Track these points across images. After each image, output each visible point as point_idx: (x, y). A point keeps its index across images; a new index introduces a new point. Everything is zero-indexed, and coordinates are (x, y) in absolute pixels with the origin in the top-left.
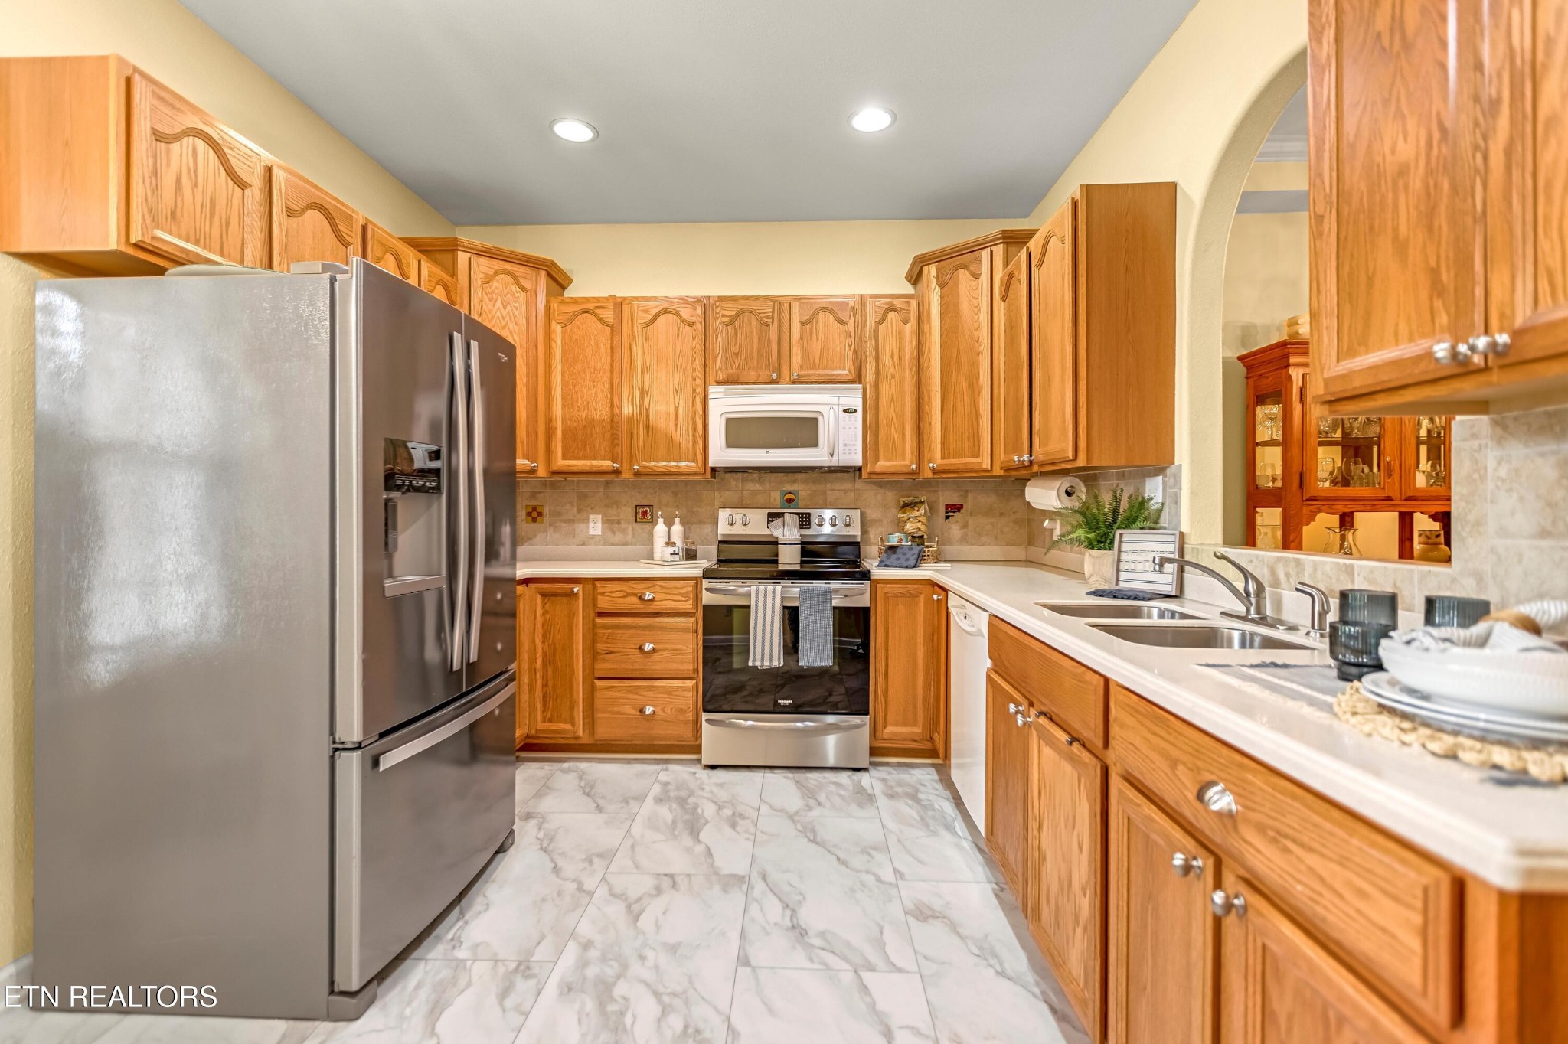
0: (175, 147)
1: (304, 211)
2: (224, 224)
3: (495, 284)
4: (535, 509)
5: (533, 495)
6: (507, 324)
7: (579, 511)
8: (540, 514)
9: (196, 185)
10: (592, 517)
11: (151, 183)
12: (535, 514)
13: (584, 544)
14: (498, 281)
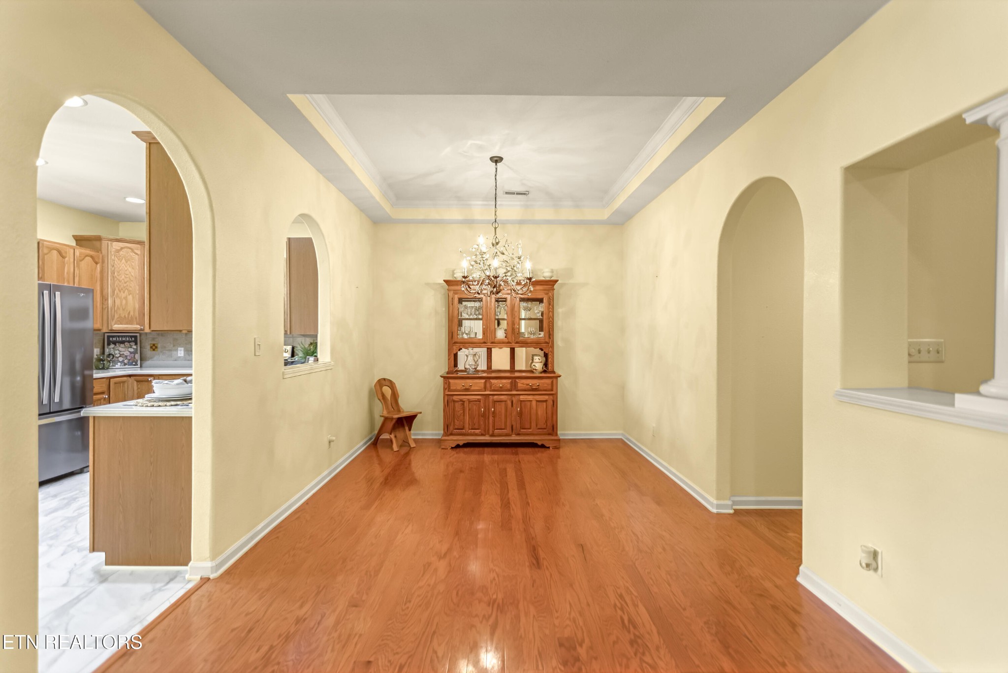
3: (121, 253)
4: (154, 345)
5: (153, 339)
6: (128, 269)
7: (174, 346)
8: (156, 347)
10: (179, 348)
12: (154, 347)
13: (176, 360)
14: (123, 252)
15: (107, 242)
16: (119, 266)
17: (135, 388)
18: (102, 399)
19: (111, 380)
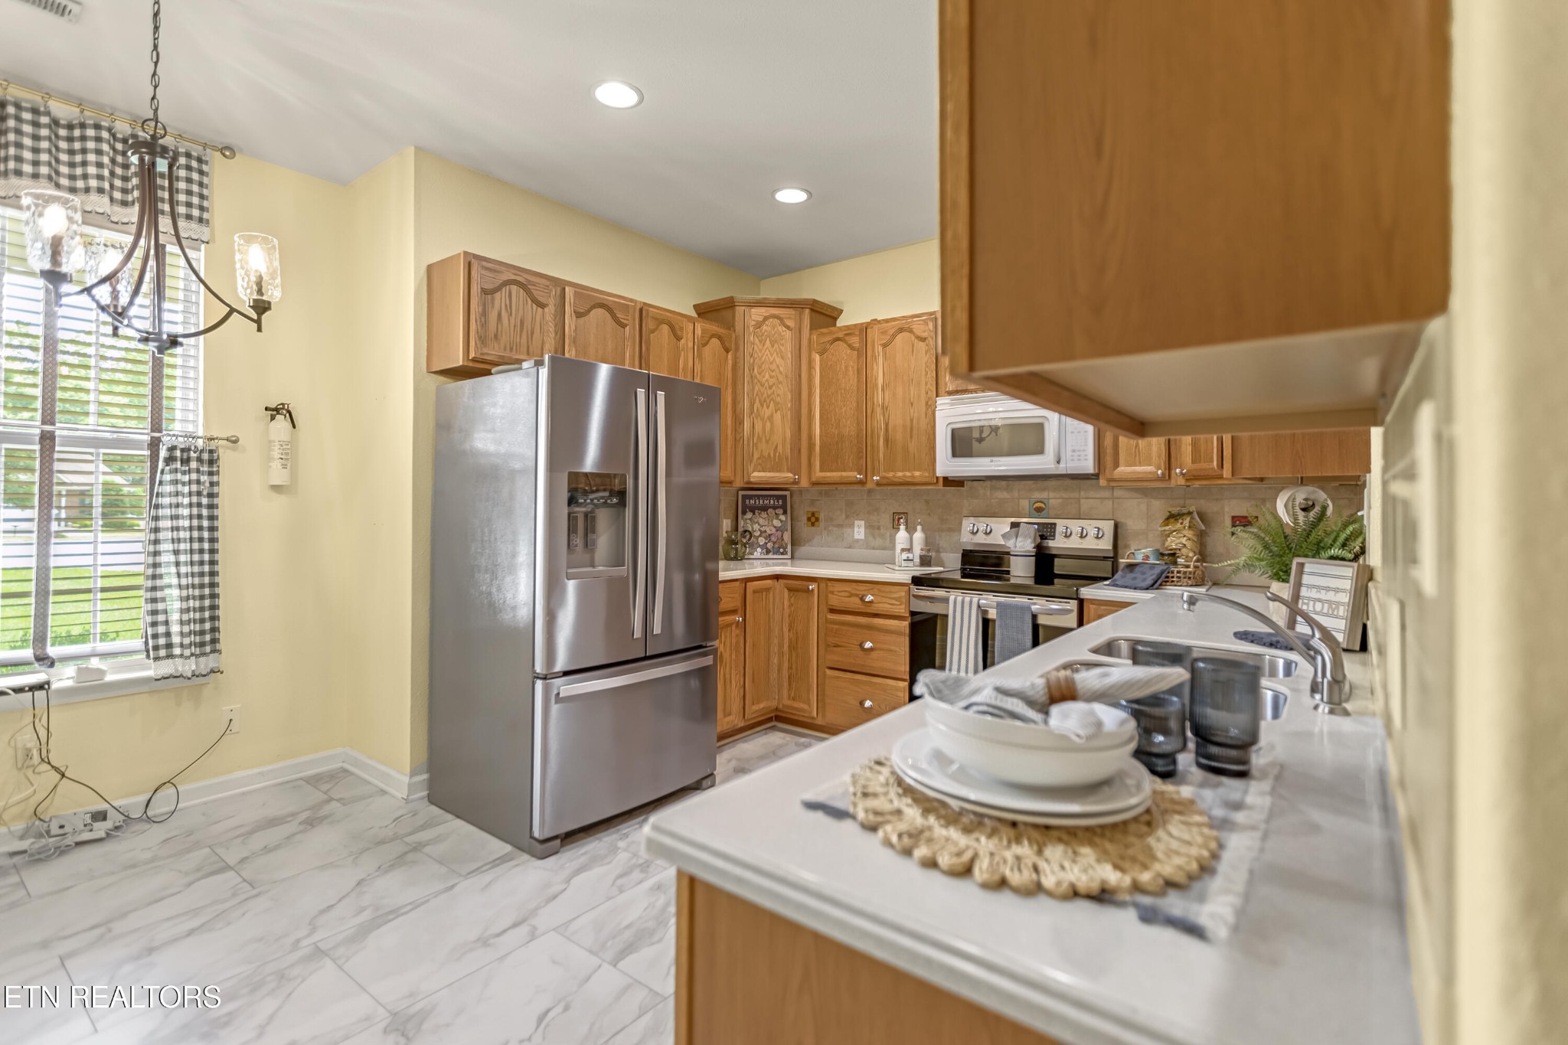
0: (497, 295)
1: (589, 311)
2: (529, 333)
3: (764, 327)
4: (813, 514)
5: (813, 502)
6: (774, 359)
7: (847, 517)
8: (817, 519)
9: (511, 314)
10: (857, 523)
11: (481, 321)
12: (813, 519)
13: (850, 547)
14: (767, 325)
15: (743, 308)
16: (760, 354)
17: (786, 603)
18: (732, 624)
19: (748, 584)
